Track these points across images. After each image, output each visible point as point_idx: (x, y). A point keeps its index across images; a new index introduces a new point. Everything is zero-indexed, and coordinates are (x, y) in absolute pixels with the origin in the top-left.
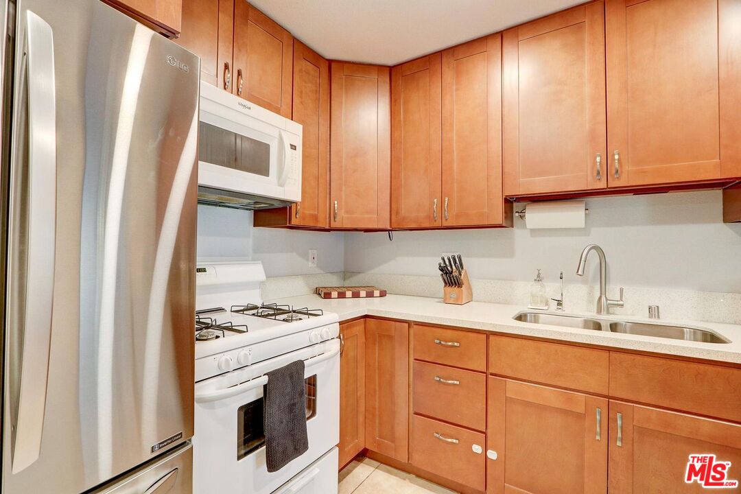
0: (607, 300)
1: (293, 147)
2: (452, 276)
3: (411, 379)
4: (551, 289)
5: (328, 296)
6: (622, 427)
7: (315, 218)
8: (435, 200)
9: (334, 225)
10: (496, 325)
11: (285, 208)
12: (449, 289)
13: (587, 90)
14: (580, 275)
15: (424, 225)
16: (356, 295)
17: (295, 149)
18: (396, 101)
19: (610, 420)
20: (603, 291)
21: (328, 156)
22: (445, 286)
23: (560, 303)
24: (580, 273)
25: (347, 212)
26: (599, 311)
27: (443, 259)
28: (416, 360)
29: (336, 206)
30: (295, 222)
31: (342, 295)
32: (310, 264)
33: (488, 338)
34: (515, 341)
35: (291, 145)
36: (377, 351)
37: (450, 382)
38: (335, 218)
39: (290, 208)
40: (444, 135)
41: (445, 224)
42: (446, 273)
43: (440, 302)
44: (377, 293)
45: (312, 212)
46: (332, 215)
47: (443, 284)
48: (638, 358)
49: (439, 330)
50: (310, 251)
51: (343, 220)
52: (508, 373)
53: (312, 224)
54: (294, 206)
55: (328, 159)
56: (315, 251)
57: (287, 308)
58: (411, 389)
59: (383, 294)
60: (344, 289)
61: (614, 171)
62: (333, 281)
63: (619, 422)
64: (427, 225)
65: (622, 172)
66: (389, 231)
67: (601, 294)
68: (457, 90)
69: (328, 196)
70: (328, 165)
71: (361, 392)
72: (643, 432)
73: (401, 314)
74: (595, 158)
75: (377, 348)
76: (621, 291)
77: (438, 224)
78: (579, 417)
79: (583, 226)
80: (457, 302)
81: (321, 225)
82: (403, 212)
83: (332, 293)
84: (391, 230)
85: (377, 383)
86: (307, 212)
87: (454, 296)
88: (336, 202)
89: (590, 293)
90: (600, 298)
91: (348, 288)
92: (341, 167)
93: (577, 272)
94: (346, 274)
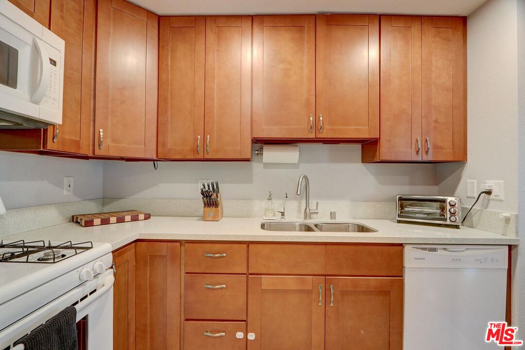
0: (310, 210)
1: (53, 63)
2: (210, 199)
3: (183, 291)
4: (277, 205)
5: (89, 224)
6: (333, 294)
7: (77, 144)
8: (199, 137)
9: (98, 153)
10: (255, 236)
11: (38, 131)
12: (208, 209)
13: (306, 72)
14: (298, 195)
15: (188, 157)
16: (121, 220)
17: (55, 65)
18: (163, 47)
19: (327, 291)
20: (307, 205)
21: (93, 83)
22: (204, 207)
23: (283, 214)
24: (298, 193)
25: (113, 141)
26: (305, 218)
27: (204, 185)
28: (187, 273)
29: (101, 134)
30: (50, 146)
31: (105, 222)
32: (65, 192)
33: (248, 246)
34: (268, 246)
35: (51, 60)
36: (148, 272)
37: (217, 287)
38: (99, 146)
39: (46, 131)
40: (207, 84)
41: (207, 157)
42: (207, 196)
43: (200, 220)
44: (141, 217)
45: (73, 138)
46: (96, 141)
47: (203, 205)
48: (341, 247)
49: (209, 245)
50: (65, 178)
51: (108, 147)
52: (264, 271)
53: (73, 150)
54: (50, 130)
55: (93, 86)
56: (72, 179)
57: (41, 244)
58: (183, 299)
59: (147, 217)
60: (107, 216)
61: (319, 128)
62: (91, 208)
63: (332, 291)
64: (192, 157)
65: (323, 128)
66: (154, 160)
67: (306, 206)
68: (218, 50)
69: (92, 123)
70: (92, 92)
71: (132, 314)
72: (344, 294)
73: (173, 235)
74: (310, 118)
75: (148, 269)
76: (317, 203)
77: (200, 156)
78: (309, 292)
79: (297, 162)
80: (215, 219)
81: (83, 152)
82: (169, 145)
83: (95, 220)
84: (157, 160)
85: (148, 302)
86: (67, 137)
87: (212, 214)
88: (101, 130)
89: (300, 206)
90: (306, 208)
91: (112, 214)
92: (108, 96)
93: (297, 193)
94: (105, 200)
